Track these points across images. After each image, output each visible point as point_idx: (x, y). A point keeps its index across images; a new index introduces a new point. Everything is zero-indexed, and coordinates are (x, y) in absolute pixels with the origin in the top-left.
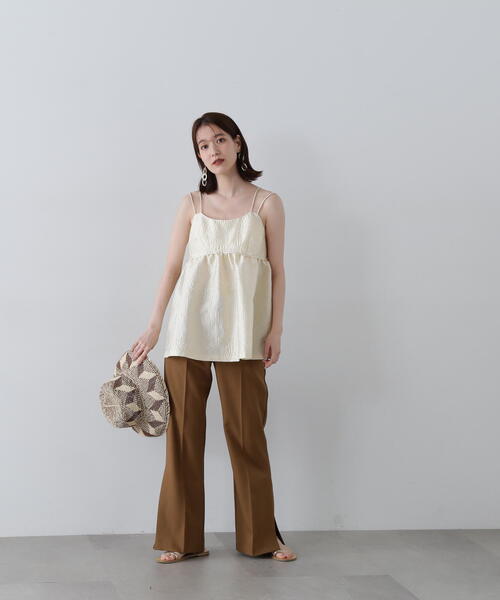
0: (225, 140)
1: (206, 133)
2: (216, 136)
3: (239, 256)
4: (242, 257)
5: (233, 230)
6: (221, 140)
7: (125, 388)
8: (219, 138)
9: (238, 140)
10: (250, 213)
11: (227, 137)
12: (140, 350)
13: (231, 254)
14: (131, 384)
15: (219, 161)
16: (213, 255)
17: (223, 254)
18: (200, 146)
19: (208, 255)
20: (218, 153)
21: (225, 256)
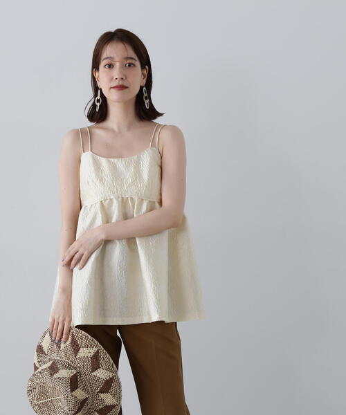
0: (134, 65)
2: (128, 58)
5: (132, 169)
6: (130, 65)
7: (65, 373)
8: (129, 61)
9: (146, 72)
10: (149, 149)
11: (138, 64)
12: (60, 327)
13: (131, 198)
14: (69, 367)
15: (122, 87)
16: (111, 199)
17: (122, 198)
18: (103, 63)
19: (105, 200)
20: (124, 78)
21: (125, 200)
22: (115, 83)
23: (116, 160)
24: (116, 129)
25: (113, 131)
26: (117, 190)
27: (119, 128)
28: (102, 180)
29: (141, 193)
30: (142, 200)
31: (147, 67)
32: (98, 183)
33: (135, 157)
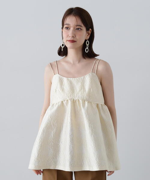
0: (81, 29)
1: (72, 21)
2: (77, 26)
3: (84, 101)
4: (86, 103)
5: (80, 84)
6: (78, 29)
9: (90, 32)
11: (84, 29)
13: (78, 100)
15: (73, 41)
16: (67, 100)
17: (73, 100)
18: (65, 26)
19: (64, 101)
20: (74, 36)
21: (74, 101)
22: (69, 39)
23: (72, 79)
24: (72, 62)
25: (70, 63)
26: (71, 95)
27: (73, 62)
28: (63, 90)
29: (84, 97)
30: (85, 101)
31: (90, 29)
32: (61, 92)
33: (82, 77)
